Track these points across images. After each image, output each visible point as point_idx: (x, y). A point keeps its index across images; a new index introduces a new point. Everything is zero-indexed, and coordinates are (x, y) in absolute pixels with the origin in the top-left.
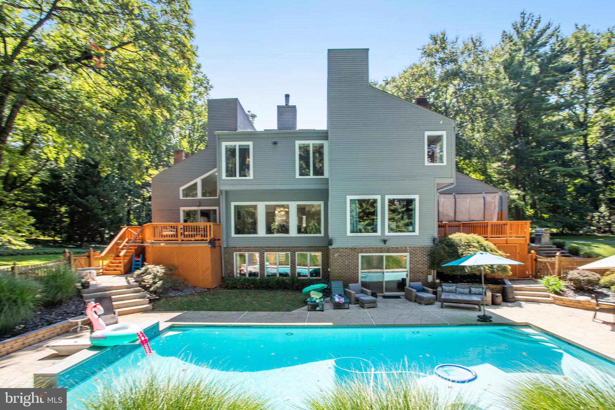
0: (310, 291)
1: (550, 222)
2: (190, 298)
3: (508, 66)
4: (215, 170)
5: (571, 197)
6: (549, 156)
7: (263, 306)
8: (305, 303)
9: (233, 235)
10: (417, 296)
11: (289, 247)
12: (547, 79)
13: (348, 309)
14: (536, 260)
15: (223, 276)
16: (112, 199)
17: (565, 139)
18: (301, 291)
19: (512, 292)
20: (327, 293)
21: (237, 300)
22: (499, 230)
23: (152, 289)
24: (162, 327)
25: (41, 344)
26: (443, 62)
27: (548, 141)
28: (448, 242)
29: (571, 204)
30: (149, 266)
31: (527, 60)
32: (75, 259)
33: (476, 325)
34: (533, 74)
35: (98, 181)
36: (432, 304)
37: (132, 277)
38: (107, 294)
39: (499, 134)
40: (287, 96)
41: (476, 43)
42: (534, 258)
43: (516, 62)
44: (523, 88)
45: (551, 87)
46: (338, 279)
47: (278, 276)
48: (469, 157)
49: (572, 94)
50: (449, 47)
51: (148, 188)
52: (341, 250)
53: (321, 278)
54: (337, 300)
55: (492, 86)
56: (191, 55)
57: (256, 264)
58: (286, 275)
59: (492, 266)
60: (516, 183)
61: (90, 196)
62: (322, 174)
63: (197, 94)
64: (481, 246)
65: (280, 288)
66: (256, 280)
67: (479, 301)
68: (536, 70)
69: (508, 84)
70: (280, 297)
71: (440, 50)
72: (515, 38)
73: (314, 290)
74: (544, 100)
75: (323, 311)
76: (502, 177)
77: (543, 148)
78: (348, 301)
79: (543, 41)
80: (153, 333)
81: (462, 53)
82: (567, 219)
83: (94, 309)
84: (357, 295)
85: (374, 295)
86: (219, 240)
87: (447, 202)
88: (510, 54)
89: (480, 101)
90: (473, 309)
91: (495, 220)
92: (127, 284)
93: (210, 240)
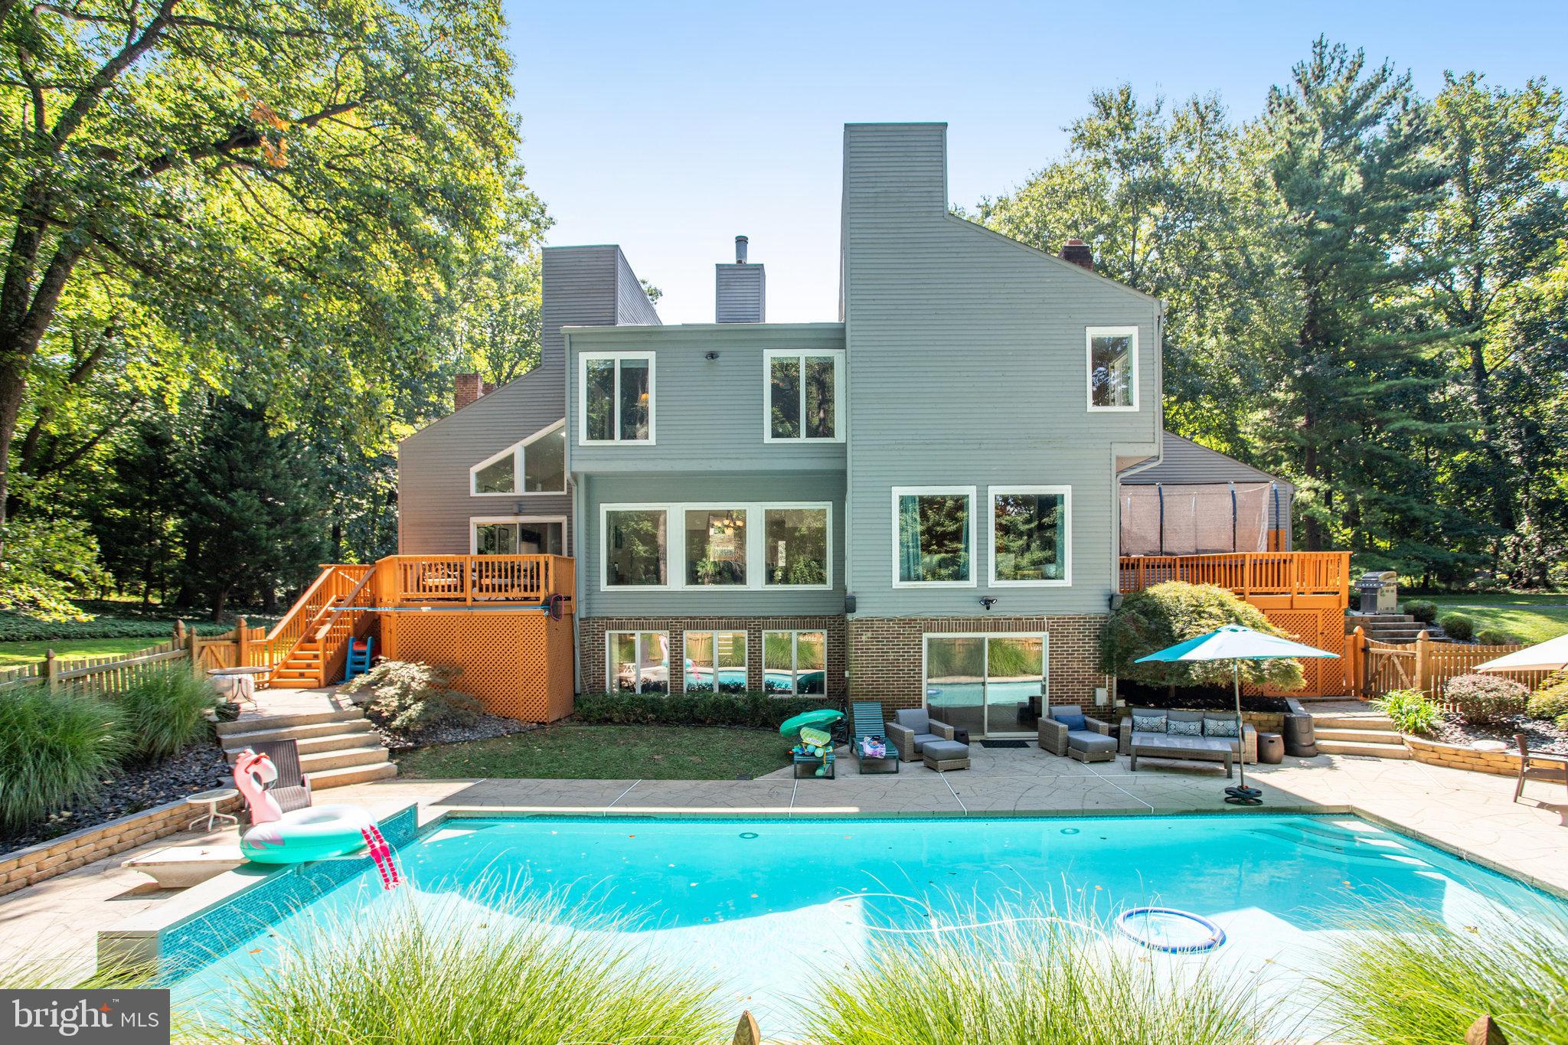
0: (799, 728)
1: (1395, 558)
2: (493, 745)
3: (1285, 171)
4: (561, 422)
5: (1445, 497)
6: (1389, 395)
7: (681, 767)
8: (788, 758)
9: (604, 586)
10: (1068, 742)
11: (746, 618)
12: (1382, 204)
13: (897, 772)
14: (1365, 650)
15: (578, 690)
16: (296, 497)
17: (1428, 353)
18: (776, 729)
19: (1310, 731)
20: (842, 733)
21: (616, 752)
22: (1273, 574)
23: (397, 723)
24: (425, 817)
25: (115, 859)
26: (1125, 161)
27: (1387, 357)
28: (1145, 604)
29: (1447, 515)
30: (391, 665)
31: (1331, 157)
32: (203, 647)
33: (1222, 812)
34: (1346, 190)
35: (261, 451)
36: (1108, 761)
37: (344, 692)
38: (283, 735)
39: (1267, 340)
40: (742, 241)
41: (1206, 115)
42: (1361, 645)
43: (1304, 162)
44: (1323, 226)
45: (1392, 224)
46: (869, 698)
47: (716, 690)
48: (1192, 394)
49: (1441, 241)
50: (1138, 124)
51: (389, 470)
52: (877, 624)
53: (825, 696)
54: (868, 750)
55: (1246, 221)
56: (503, 137)
57: (659, 664)
58: (737, 688)
59: (1257, 663)
60: (1308, 460)
61: (241, 491)
62: (829, 432)
63: (512, 239)
64: (1230, 614)
65: (723, 722)
66: (660, 702)
67: (1226, 754)
68: (1354, 182)
69: (1285, 217)
70: (721, 745)
71: (1118, 131)
72: (1302, 105)
73: (810, 725)
74: (1372, 255)
75: (832, 778)
76: (1273, 445)
77: (1374, 374)
78: (896, 753)
79: (1370, 111)
80: (401, 833)
81: (1173, 139)
82: (1436, 552)
83: (253, 769)
84: (919, 739)
85: (960, 737)
86: (569, 598)
87: (1140, 505)
88: (1289, 144)
89: (1218, 257)
90: (1213, 773)
91: (1262, 550)
92: (332, 711)
93: (546, 600)
